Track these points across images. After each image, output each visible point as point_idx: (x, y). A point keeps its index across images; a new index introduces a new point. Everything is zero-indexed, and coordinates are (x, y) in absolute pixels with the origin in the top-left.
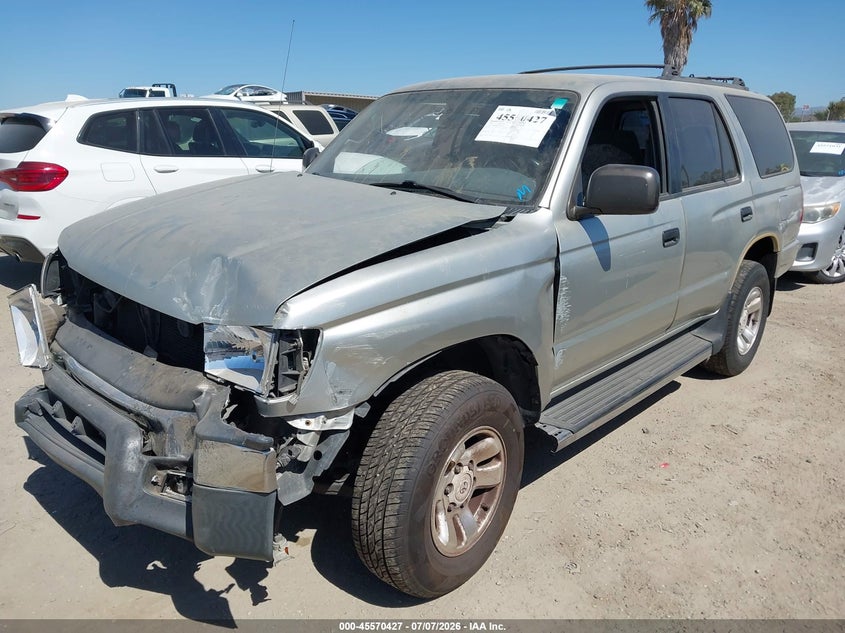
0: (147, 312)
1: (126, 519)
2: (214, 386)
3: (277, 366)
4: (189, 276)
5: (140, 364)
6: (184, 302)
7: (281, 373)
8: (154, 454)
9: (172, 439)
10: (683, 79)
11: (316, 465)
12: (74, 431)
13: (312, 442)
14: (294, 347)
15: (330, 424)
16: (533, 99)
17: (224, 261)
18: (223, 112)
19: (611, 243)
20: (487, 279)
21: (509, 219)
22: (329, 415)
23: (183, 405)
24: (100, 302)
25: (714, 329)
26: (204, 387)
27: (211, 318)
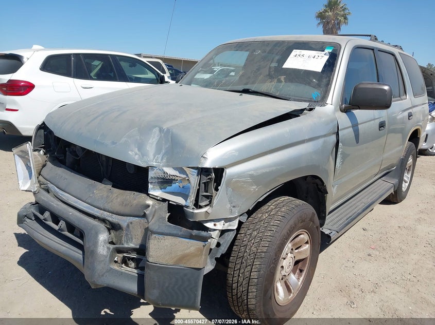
0: (104, 159)
1: (100, 284)
2: (156, 202)
3: (198, 190)
4: (139, 138)
5: (101, 189)
6: (136, 154)
7: (201, 194)
8: (114, 244)
9: (127, 234)
10: (379, 42)
11: (217, 251)
12: (59, 229)
13: (217, 236)
14: (209, 179)
15: (227, 226)
16: (313, 46)
17: (161, 130)
18: (117, 58)
19: (359, 126)
20: (307, 142)
21: (311, 110)
22: (227, 220)
23: (136, 213)
24: (70, 152)
25: (394, 177)
26: (150, 202)
27: (154, 163)
